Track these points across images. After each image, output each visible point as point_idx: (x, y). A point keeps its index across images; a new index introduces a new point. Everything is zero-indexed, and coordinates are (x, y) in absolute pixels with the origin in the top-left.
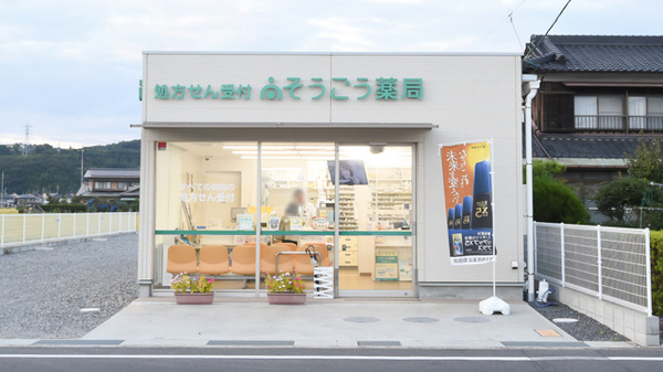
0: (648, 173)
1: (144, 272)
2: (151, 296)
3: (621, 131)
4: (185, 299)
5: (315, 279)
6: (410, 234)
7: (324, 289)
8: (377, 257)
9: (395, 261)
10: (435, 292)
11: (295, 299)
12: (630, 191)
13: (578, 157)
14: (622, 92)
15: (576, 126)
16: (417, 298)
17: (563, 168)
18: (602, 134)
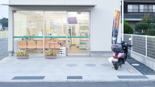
0: (147, 21)
1: (10, 49)
2: (12, 55)
3: (138, 13)
4: (19, 57)
5: (60, 51)
6: (88, 37)
7: (63, 53)
8: (80, 43)
9: (85, 44)
10: (95, 54)
11: (53, 57)
12: (143, 26)
13: (129, 18)
14: (139, 4)
15: (128, 12)
16: (90, 56)
17: (126, 20)
18: (134, 13)
